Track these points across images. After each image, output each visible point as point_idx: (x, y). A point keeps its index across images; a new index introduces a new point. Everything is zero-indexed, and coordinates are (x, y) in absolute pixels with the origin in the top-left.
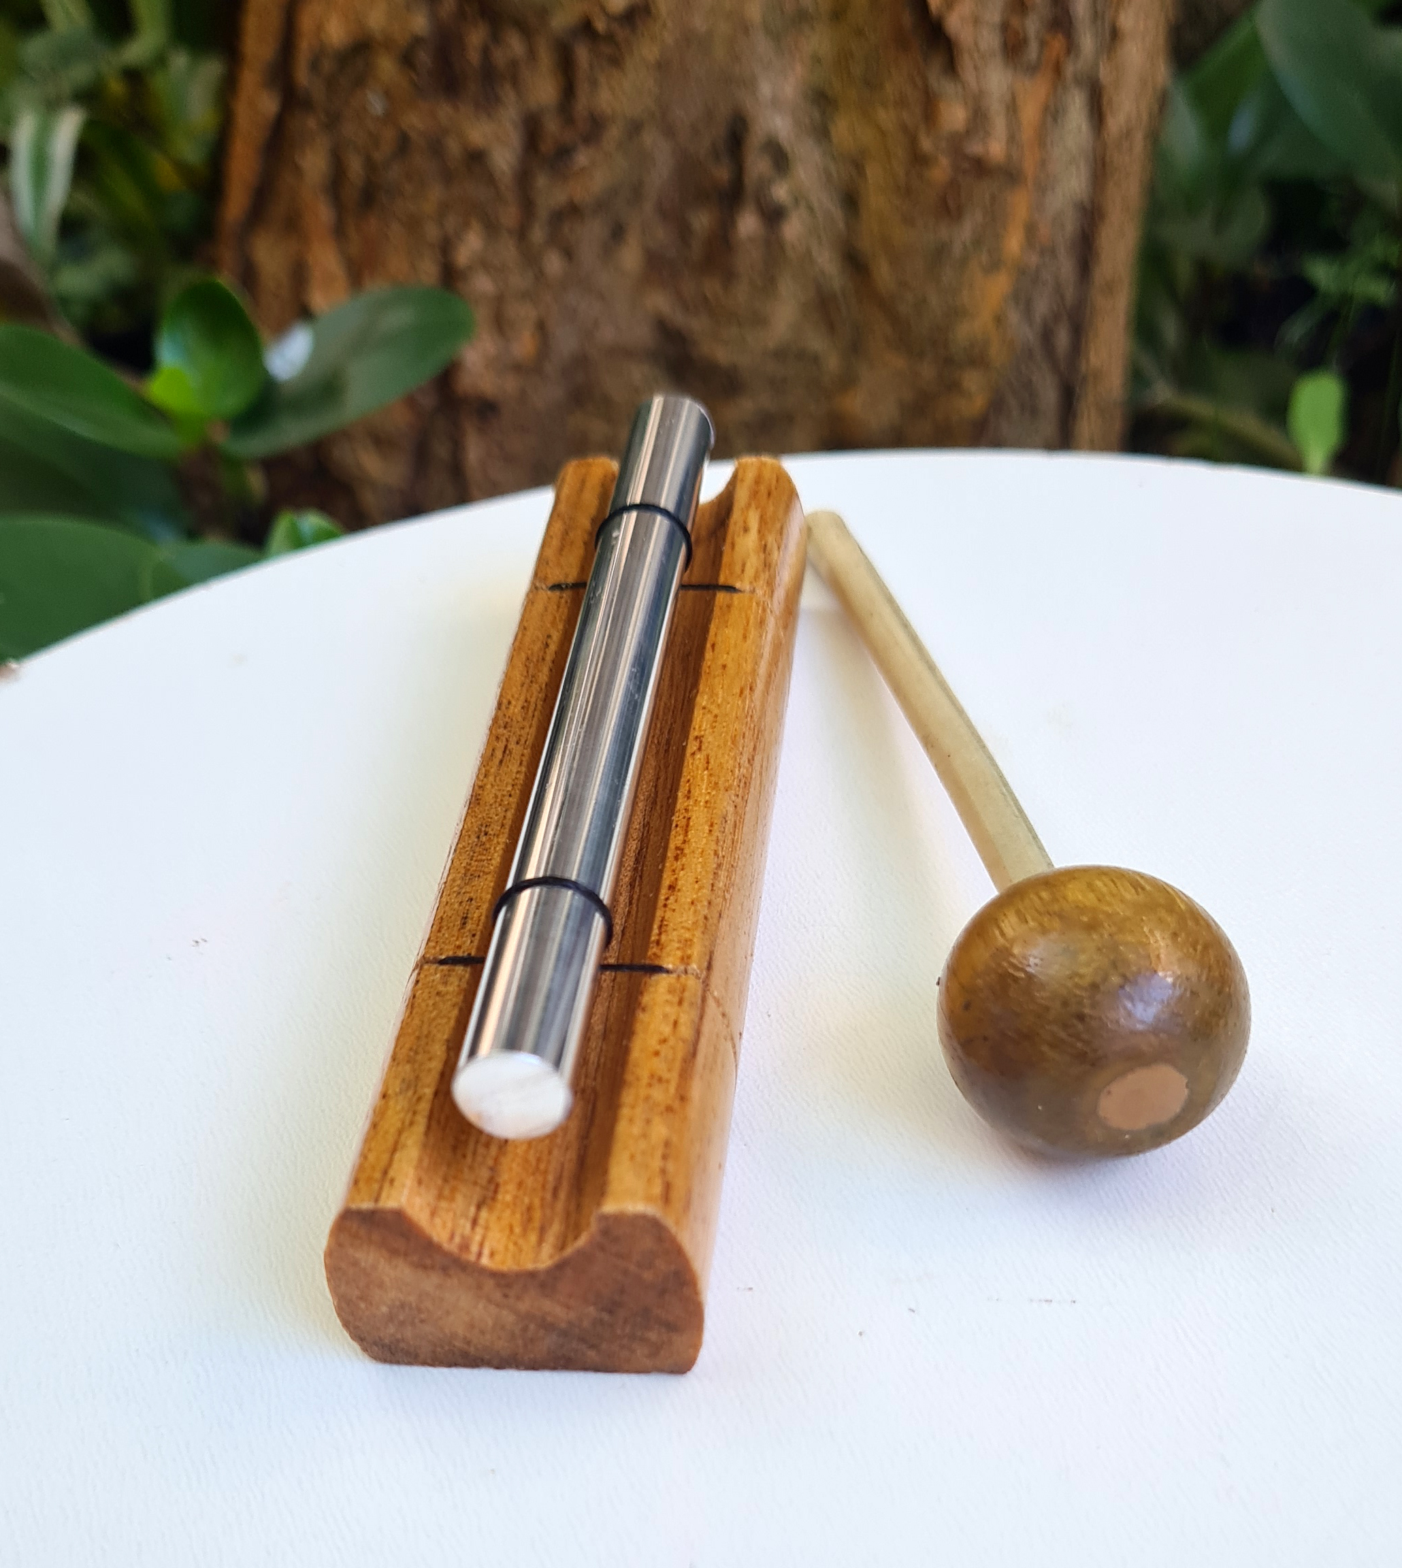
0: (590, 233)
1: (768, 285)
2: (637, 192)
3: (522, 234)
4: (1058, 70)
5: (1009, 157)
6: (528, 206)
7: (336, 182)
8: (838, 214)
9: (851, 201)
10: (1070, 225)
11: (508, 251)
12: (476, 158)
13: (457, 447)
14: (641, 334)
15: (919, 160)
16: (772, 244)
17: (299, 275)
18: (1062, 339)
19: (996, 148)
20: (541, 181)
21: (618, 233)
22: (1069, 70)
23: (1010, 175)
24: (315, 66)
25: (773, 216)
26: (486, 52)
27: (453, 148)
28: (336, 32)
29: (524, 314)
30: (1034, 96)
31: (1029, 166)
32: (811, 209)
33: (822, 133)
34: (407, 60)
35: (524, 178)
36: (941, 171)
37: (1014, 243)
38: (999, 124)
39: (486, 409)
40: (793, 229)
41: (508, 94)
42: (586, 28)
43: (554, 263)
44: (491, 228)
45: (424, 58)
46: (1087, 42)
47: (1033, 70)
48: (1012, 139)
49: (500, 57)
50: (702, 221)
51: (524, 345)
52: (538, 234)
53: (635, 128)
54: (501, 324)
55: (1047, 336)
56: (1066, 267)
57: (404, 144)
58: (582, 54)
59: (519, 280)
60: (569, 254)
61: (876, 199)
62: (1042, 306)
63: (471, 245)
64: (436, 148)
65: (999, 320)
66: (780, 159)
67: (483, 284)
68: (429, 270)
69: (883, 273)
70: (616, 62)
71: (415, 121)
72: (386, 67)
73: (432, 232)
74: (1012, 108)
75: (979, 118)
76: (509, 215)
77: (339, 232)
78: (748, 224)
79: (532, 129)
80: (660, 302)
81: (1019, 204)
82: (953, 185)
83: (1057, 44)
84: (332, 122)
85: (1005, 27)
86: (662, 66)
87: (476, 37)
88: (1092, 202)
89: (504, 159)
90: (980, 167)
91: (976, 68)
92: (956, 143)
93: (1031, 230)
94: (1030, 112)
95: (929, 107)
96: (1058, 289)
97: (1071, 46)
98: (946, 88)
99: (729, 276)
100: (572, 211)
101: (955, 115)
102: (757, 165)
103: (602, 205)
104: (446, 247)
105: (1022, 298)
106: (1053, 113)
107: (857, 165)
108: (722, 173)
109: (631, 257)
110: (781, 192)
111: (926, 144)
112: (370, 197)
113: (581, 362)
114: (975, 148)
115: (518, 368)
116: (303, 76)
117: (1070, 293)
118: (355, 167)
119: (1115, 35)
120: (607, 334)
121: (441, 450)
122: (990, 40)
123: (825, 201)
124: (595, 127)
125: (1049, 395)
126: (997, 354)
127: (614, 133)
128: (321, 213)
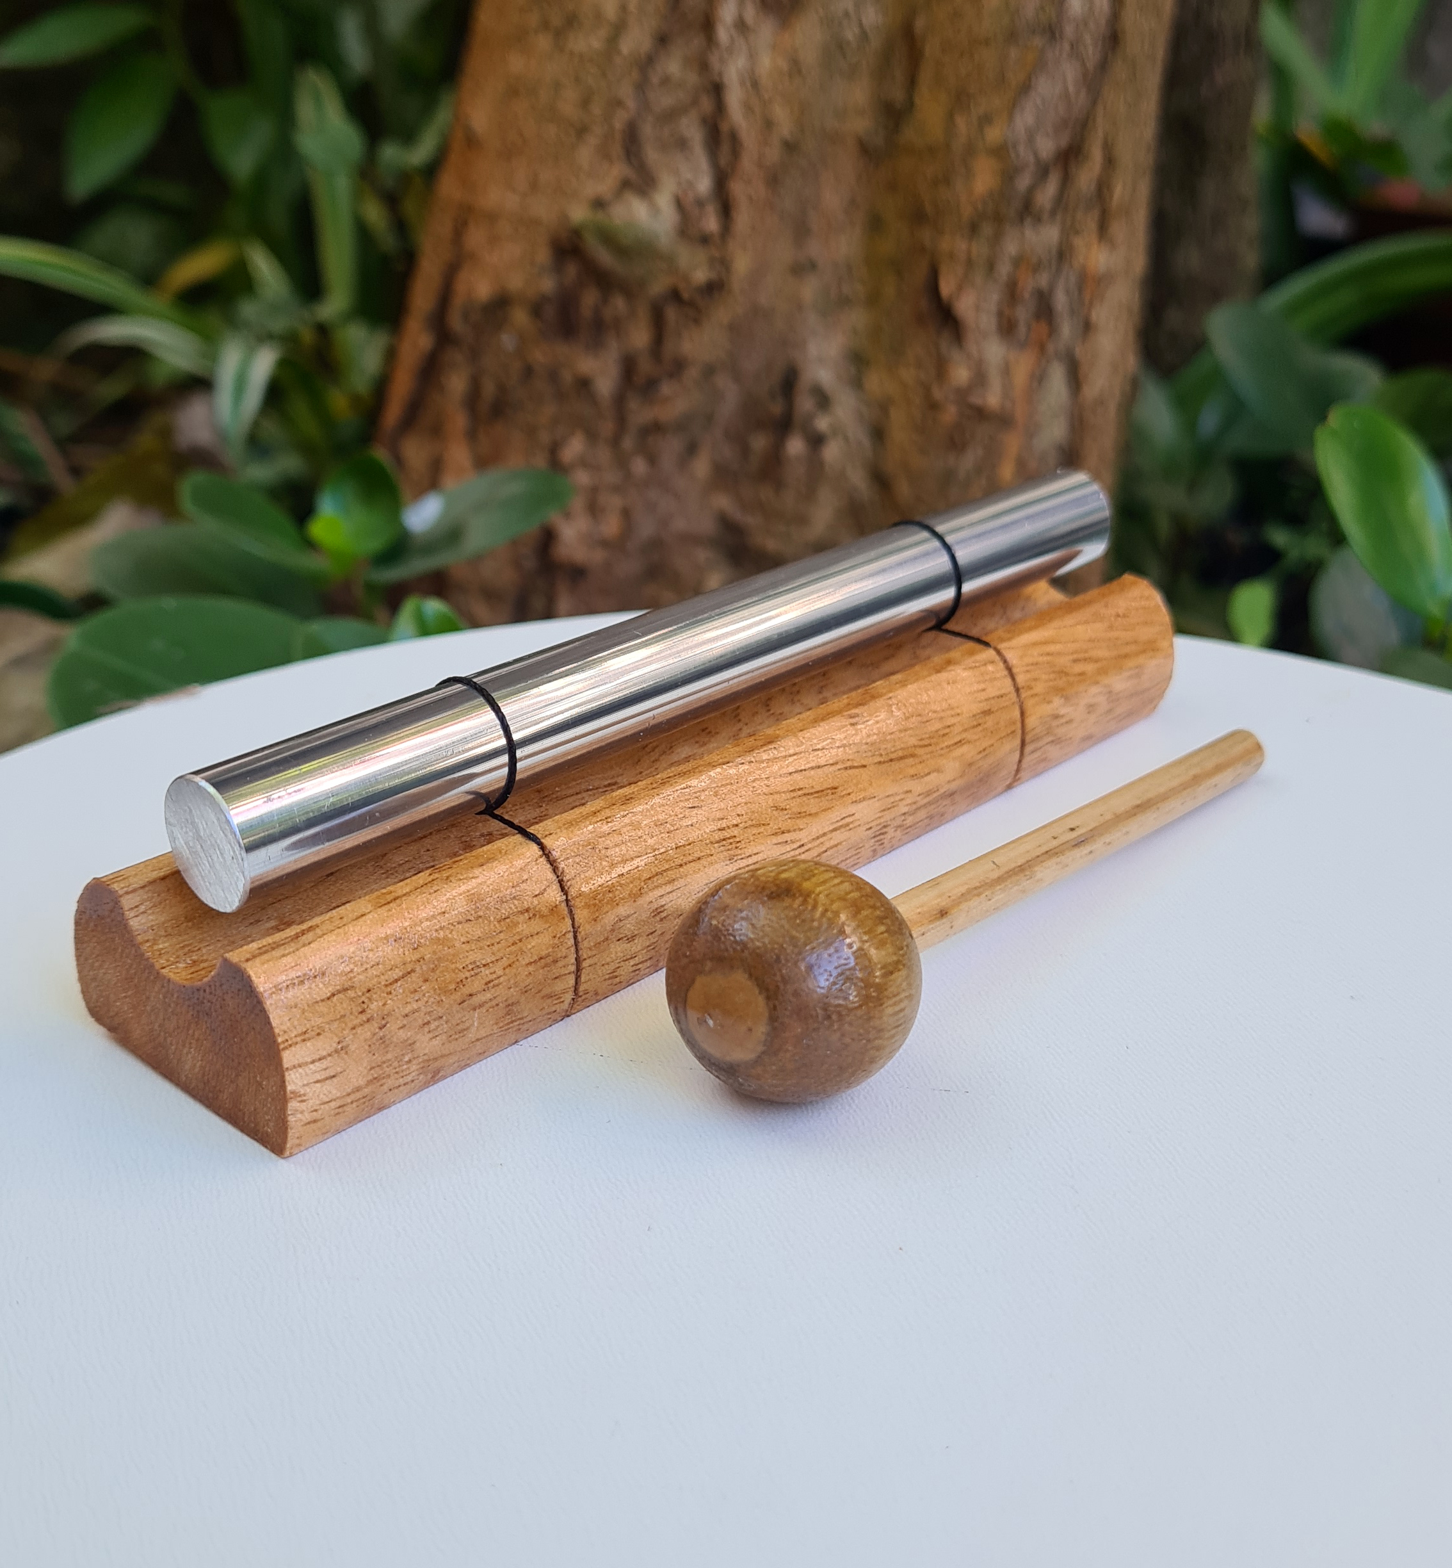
0: (670, 448)
1: (809, 494)
2: (709, 419)
4: (1042, 348)
5: (1003, 407)
6: (621, 421)
7: (472, 400)
8: (866, 442)
9: (878, 434)
10: (1053, 463)
11: (604, 455)
12: (584, 384)
13: (551, 601)
14: (706, 525)
15: (933, 406)
16: (814, 462)
17: (437, 467)
19: (993, 399)
20: (633, 404)
21: (692, 449)
22: (1051, 348)
24: (465, 315)
25: (816, 441)
26: (597, 309)
27: (567, 377)
28: (483, 290)
29: (613, 503)
30: (1024, 365)
31: (1020, 415)
32: (846, 439)
33: (857, 383)
34: (536, 310)
35: (620, 401)
36: (950, 414)
37: (1007, 471)
38: (996, 383)
39: (577, 574)
40: (832, 452)
41: (612, 340)
42: (675, 295)
43: (639, 466)
44: (592, 436)
45: (550, 311)
46: (1066, 329)
47: (1022, 345)
48: (1006, 393)
49: (607, 313)
50: (760, 443)
51: (611, 526)
52: (628, 443)
53: (709, 371)
54: (594, 509)
57: (528, 372)
58: (671, 314)
59: (611, 477)
60: (652, 460)
61: (900, 433)
63: (574, 448)
64: (553, 376)
66: (823, 400)
67: (582, 478)
68: (540, 461)
69: (903, 490)
70: (697, 321)
71: (540, 356)
72: (520, 317)
73: (545, 437)
74: (1006, 371)
75: (980, 378)
76: (607, 427)
77: (472, 435)
78: (795, 446)
79: (629, 367)
80: (723, 502)
81: (1012, 443)
82: (959, 426)
83: (1042, 329)
84: (475, 356)
85: (1000, 314)
87: (589, 299)
88: (1071, 446)
89: (605, 384)
90: (981, 414)
91: (977, 341)
92: (962, 394)
93: (1021, 462)
94: (1020, 377)
95: (941, 368)
97: (1053, 329)
98: (956, 356)
99: (779, 485)
100: (656, 428)
101: (961, 374)
102: (805, 404)
103: (681, 426)
104: (554, 451)
106: (1039, 378)
107: (884, 406)
108: (777, 408)
109: (702, 467)
110: (822, 424)
111: (938, 394)
112: (500, 409)
113: (656, 544)
114: (975, 400)
115: (605, 543)
116: (456, 322)
118: (489, 389)
119: (1087, 328)
120: (680, 524)
121: (538, 604)
122: (989, 322)
123: (859, 434)
124: (678, 367)
127: (692, 373)
128: (459, 421)
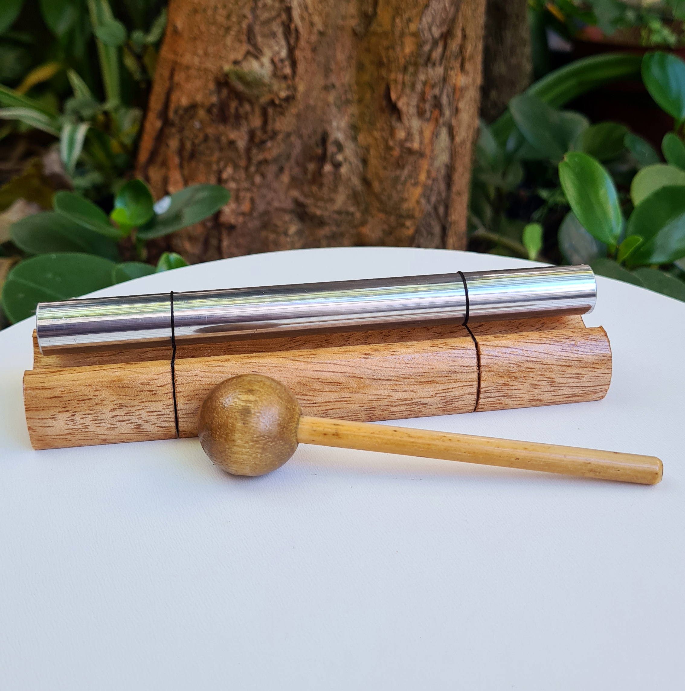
0: (271, 169)
1: (334, 189)
2: (288, 156)
3: (247, 168)
4: (437, 121)
5: (420, 148)
6: (249, 159)
7: (181, 150)
8: (360, 165)
9: (365, 161)
10: (443, 171)
11: (242, 174)
12: (232, 143)
13: (220, 241)
14: (288, 204)
15: (389, 149)
16: (337, 175)
17: (165, 181)
18: (441, 210)
19: (416, 145)
20: (254, 151)
21: (281, 170)
22: (441, 121)
23: (421, 154)
24: (176, 112)
25: (337, 165)
26: (237, 109)
27: (224, 139)
28: (184, 101)
29: (246, 196)
30: (428, 129)
31: (428, 151)
32: (350, 163)
33: (354, 139)
34: (209, 111)
35: (248, 150)
36: (396, 152)
37: (423, 177)
38: (417, 138)
39: (231, 228)
40: (343, 170)
41: (244, 122)
42: (272, 103)
43: (258, 179)
44: (236, 167)
45: (215, 110)
46: (447, 112)
47: (428, 120)
48: (421, 143)
49: (241, 111)
50: (311, 166)
51: (246, 207)
52: (253, 169)
53: (288, 135)
54: (237, 199)
55: (436, 209)
56: (442, 186)
58: (270, 111)
59: (245, 184)
60: (263, 176)
61: (373, 161)
62: (433, 199)
63: (228, 172)
64: (218, 140)
65: (418, 202)
66: (339, 147)
67: (232, 185)
68: (213, 180)
69: (376, 185)
70: (282, 114)
71: (211, 131)
72: (202, 113)
73: (215, 167)
74: (421, 132)
75: (409, 135)
76: (242, 162)
77: (181, 166)
78: (328, 168)
79: (252, 134)
80: (295, 193)
81: (425, 164)
82: (401, 157)
83: (436, 112)
84: (181, 130)
85: (418, 107)
86: (298, 116)
87: (233, 105)
88: (451, 163)
89: (242, 144)
90: (410, 151)
91: (408, 119)
92: (401, 144)
93: (429, 172)
94: (427, 134)
95: (392, 132)
96: (439, 193)
97: (441, 114)
98: (398, 125)
99: (321, 186)
100: (265, 162)
101: (401, 134)
102: (331, 148)
103: (275, 160)
104: (219, 173)
105: (426, 196)
106: (436, 135)
107: (367, 149)
108: (319, 151)
109: (285, 178)
110: (340, 158)
111: (391, 143)
112: (193, 155)
113: (266, 213)
114: (408, 145)
115: (243, 214)
116: (171, 115)
117: (444, 194)
118: (188, 145)
120: (276, 204)
121: (214, 242)
122: (413, 110)
123: (355, 161)
124: (274, 134)
125: (437, 230)
126: (417, 214)
127: (281, 136)
128: (175, 160)
